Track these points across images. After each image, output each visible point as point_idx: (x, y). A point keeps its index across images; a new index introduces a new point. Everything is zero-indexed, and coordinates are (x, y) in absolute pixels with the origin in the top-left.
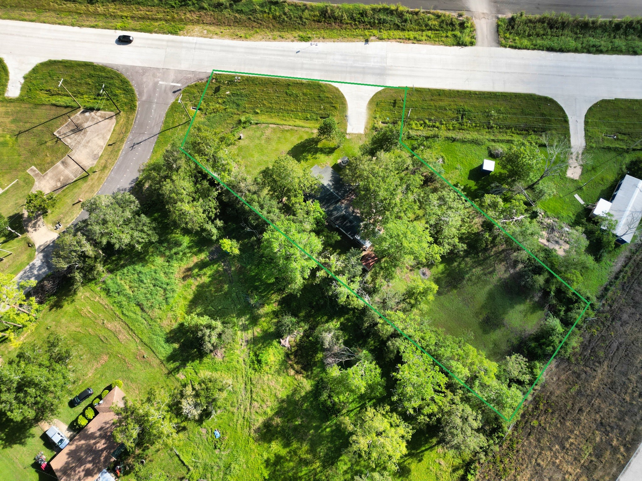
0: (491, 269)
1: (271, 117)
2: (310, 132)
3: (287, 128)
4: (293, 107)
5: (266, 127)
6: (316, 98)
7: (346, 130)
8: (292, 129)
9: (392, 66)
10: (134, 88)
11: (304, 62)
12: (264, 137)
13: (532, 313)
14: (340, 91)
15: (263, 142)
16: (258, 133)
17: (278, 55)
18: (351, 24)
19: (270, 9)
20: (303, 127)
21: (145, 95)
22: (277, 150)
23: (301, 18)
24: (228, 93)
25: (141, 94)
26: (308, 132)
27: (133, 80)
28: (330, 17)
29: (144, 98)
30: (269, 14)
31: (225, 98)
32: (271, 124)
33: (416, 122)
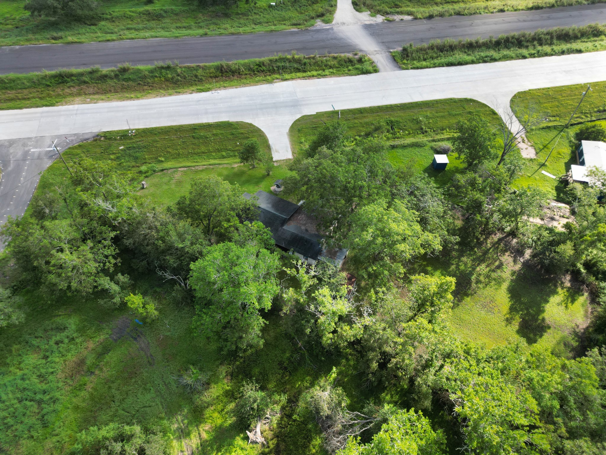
0: (497, 263)
1: (180, 162)
2: (230, 167)
3: (200, 168)
4: (203, 149)
5: (175, 171)
6: (229, 136)
7: (271, 158)
9: (303, 98)
11: (208, 107)
12: (173, 182)
13: (573, 302)
14: (254, 126)
15: (173, 186)
16: (165, 179)
17: (177, 106)
18: (250, 74)
19: (161, 73)
23: (196, 76)
24: (122, 148)
28: (227, 72)
29: (10, 169)
30: (160, 77)
31: (118, 153)
32: (180, 167)
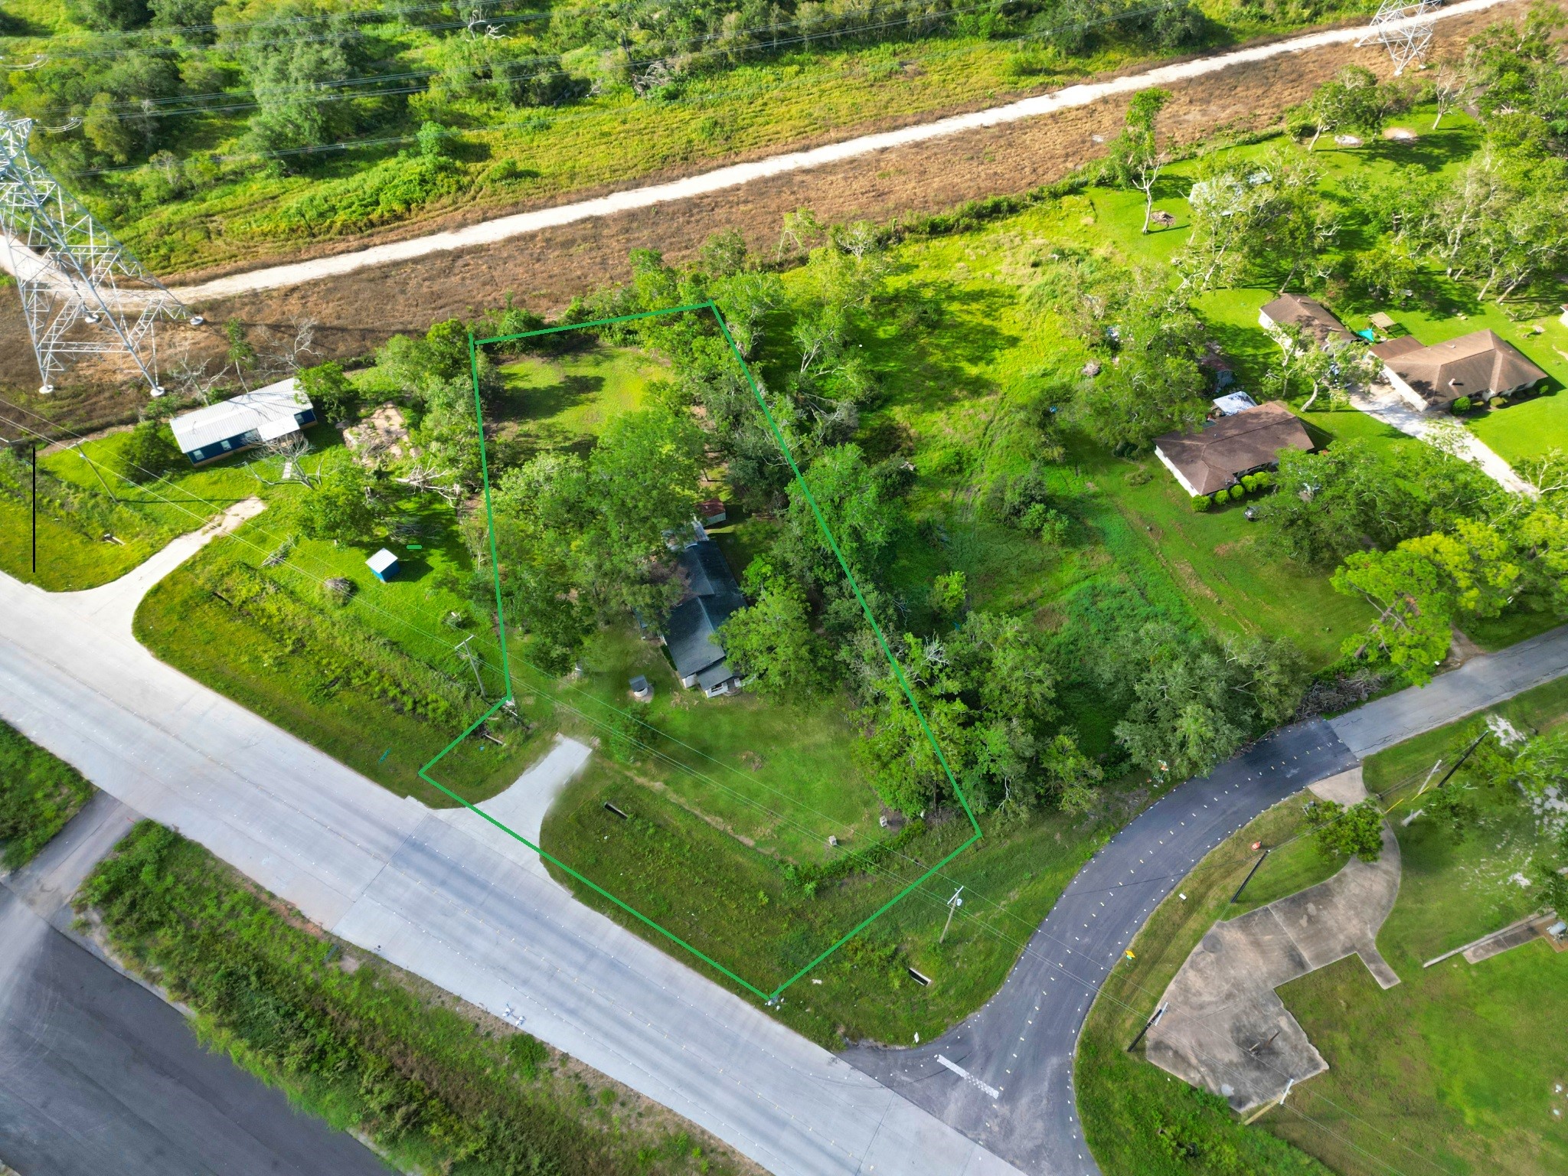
1: (738, 867)
2: (670, 789)
3: (716, 822)
5: (763, 844)
6: (606, 863)
7: (591, 759)
8: (709, 813)
10: (1076, 1109)
11: (573, 972)
12: (782, 822)
16: (789, 836)
17: (629, 1028)
20: (680, 807)
21: (1049, 1071)
22: (766, 780)
24: (817, 981)
25: (1060, 1081)
26: (676, 792)
27: (1076, 1143)
29: (1054, 1061)
33: (431, 715)
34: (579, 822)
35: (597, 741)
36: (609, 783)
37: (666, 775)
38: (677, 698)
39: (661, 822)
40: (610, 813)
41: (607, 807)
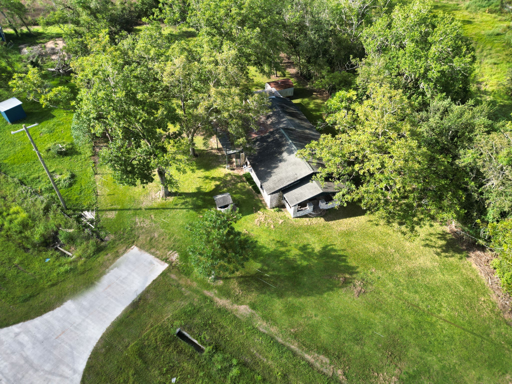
2: (258, 315)
3: (321, 362)
7: (164, 274)
8: (309, 349)
20: (271, 339)
26: (265, 318)
34: (141, 355)
35: (175, 257)
36: (184, 303)
37: (253, 296)
38: (260, 215)
39: (248, 359)
40: (183, 344)
41: (180, 335)
